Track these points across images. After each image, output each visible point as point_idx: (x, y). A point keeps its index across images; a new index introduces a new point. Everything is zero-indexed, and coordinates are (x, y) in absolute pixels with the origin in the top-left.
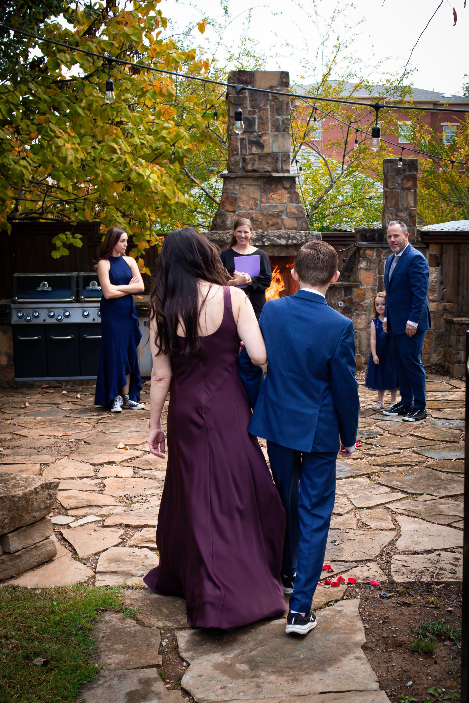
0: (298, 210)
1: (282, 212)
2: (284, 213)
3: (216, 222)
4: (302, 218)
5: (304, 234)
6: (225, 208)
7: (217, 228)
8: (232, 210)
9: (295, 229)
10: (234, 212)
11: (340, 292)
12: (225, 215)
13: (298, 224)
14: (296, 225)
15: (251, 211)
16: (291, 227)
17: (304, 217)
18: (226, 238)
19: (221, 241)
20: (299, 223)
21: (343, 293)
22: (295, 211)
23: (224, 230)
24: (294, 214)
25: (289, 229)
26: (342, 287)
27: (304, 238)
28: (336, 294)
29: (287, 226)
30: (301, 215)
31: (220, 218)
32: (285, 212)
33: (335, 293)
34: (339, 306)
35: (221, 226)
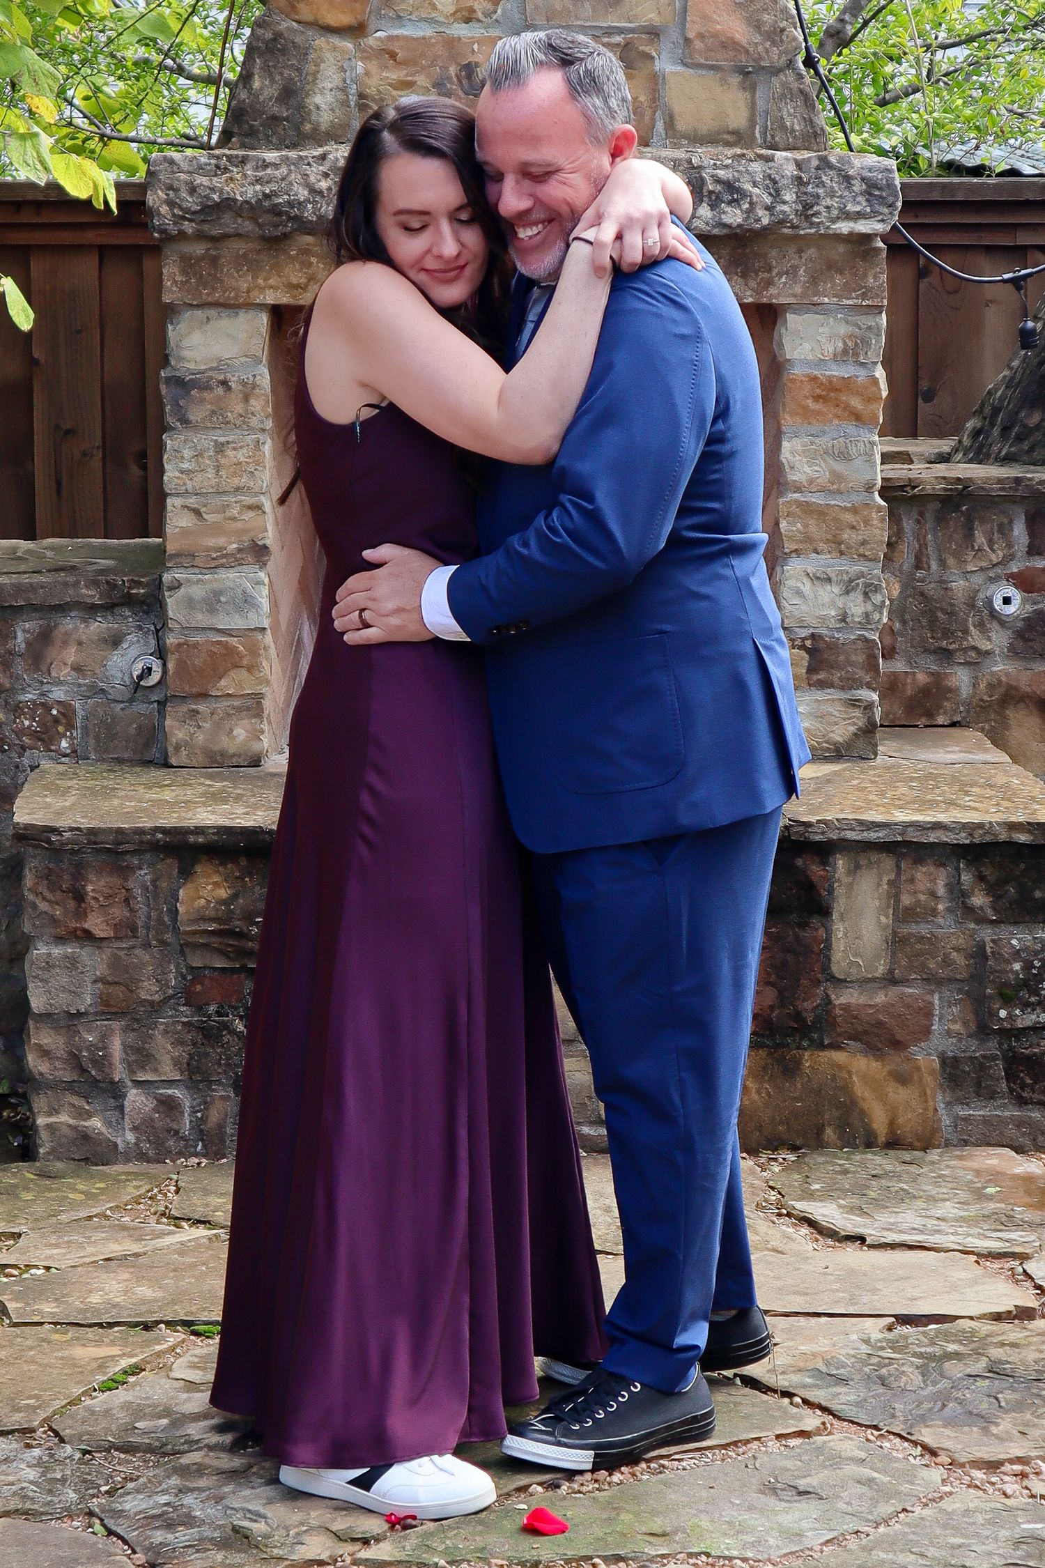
0: (758, 26)
1: (654, 33)
2: (666, 45)
3: (243, 95)
4: (777, 71)
5: (791, 170)
6: (306, 13)
7: (252, 133)
8: (344, 19)
9: (738, 138)
10: (357, 30)
11: (1004, 530)
12: (304, 53)
13: (753, 107)
14: (738, 119)
15: (461, 30)
16: (706, 125)
17: (790, 64)
18: (303, 193)
19: (276, 211)
20: (760, 104)
21: (1019, 531)
22: (738, 30)
23: (294, 146)
24: (729, 45)
25: (697, 139)
26: (1012, 500)
27: (789, 196)
28: (980, 539)
29: (681, 126)
30: (776, 56)
31: (268, 72)
32: (674, 34)
33: (969, 535)
34: (994, 614)
35: (275, 118)
